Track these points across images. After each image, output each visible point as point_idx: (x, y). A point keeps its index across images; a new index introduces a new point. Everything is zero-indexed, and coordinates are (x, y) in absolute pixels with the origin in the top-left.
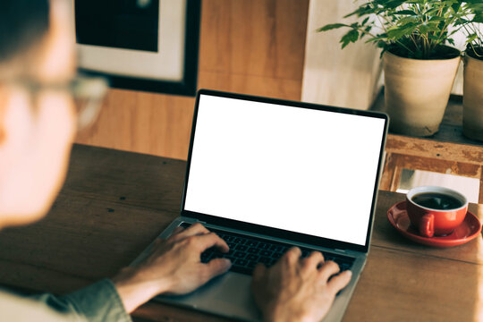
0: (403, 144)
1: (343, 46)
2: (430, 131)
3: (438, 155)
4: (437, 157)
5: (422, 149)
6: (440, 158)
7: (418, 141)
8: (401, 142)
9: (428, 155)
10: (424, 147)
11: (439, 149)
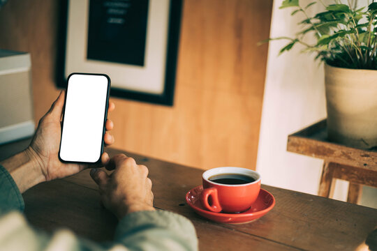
0: (331, 152)
2: (367, 144)
3: (365, 165)
4: (364, 167)
5: (349, 158)
6: (366, 168)
7: (345, 149)
8: (329, 149)
9: (355, 164)
10: (352, 155)
11: (366, 158)
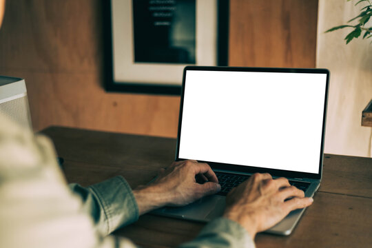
1: (348, 42)
